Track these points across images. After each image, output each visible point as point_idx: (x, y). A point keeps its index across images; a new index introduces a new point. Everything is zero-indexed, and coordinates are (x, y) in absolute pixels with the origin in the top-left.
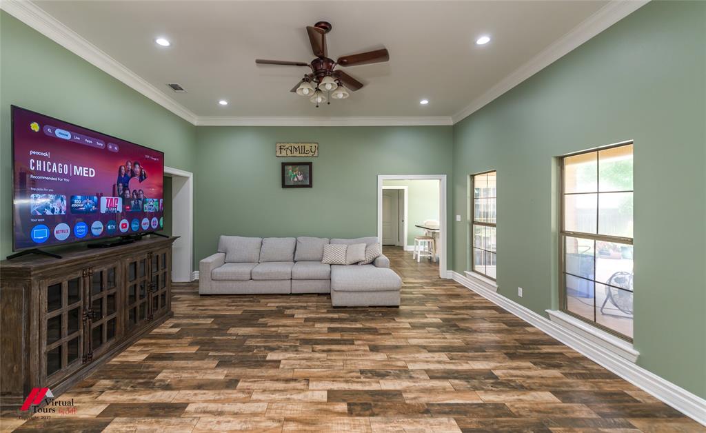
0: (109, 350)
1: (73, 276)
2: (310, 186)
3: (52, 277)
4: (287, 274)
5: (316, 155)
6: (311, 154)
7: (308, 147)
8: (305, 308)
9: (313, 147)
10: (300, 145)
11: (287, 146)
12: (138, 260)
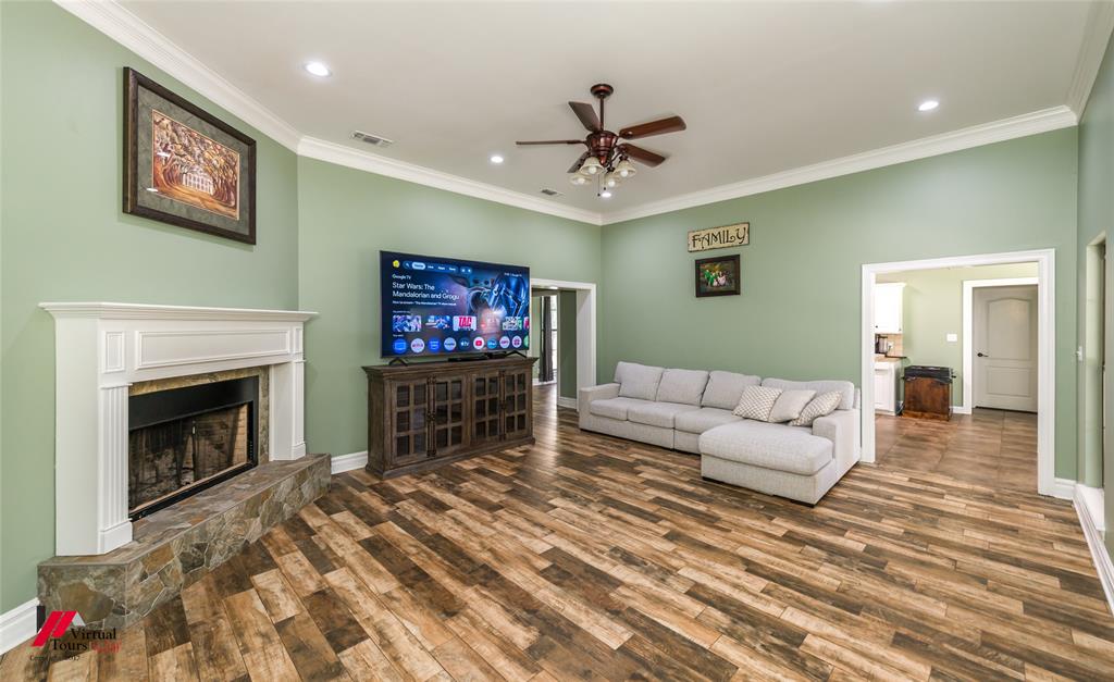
0: (455, 452)
1: (418, 382)
2: (736, 292)
3: (402, 380)
4: (668, 420)
5: (746, 241)
6: (738, 241)
7: (732, 232)
8: (667, 469)
9: (741, 231)
10: (721, 230)
11: (703, 234)
12: (487, 377)
